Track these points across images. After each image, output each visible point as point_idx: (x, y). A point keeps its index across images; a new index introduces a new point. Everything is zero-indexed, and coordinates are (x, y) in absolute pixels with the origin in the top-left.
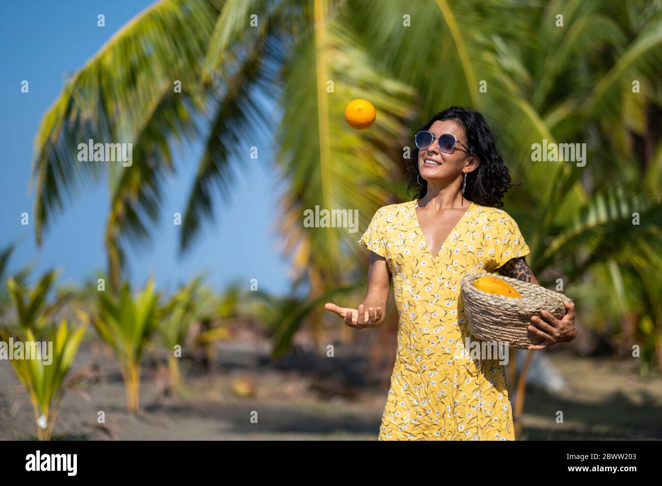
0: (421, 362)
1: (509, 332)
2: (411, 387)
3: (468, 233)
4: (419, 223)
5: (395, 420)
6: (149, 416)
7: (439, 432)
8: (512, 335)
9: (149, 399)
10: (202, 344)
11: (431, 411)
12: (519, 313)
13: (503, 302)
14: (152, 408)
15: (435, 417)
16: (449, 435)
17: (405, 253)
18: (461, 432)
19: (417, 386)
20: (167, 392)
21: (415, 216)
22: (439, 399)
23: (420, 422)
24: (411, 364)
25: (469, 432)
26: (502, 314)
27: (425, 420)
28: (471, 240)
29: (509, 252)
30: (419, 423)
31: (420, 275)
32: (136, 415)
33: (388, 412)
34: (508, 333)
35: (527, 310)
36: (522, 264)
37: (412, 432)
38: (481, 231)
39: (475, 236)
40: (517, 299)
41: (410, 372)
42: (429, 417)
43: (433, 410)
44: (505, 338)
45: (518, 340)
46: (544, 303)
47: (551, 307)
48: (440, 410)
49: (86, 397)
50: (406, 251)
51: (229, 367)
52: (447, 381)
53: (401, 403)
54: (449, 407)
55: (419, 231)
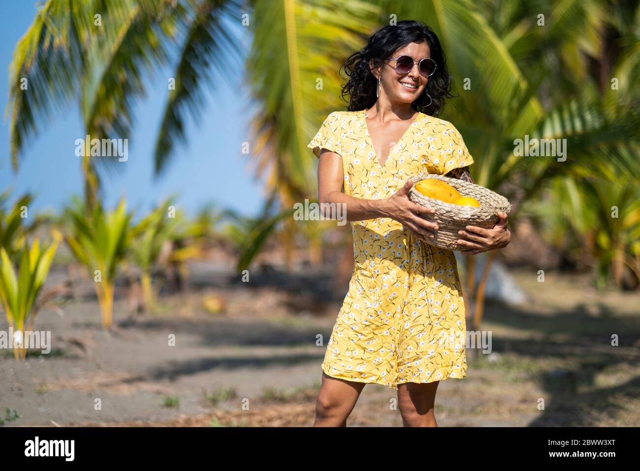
0: (374, 267)
1: (444, 234)
2: (367, 290)
3: (414, 143)
4: (369, 132)
5: (348, 320)
6: (122, 332)
7: (388, 331)
8: (448, 238)
9: (123, 316)
10: (175, 263)
11: (382, 312)
12: (454, 219)
13: (439, 207)
14: (125, 325)
15: (385, 318)
16: (397, 333)
17: (355, 163)
18: (406, 330)
19: (372, 290)
20: (141, 309)
21: (365, 126)
22: (390, 301)
23: (370, 322)
24: (365, 269)
25: (414, 329)
26: (438, 218)
27: (376, 321)
28: (416, 150)
29: (453, 162)
30: (369, 324)
31: (369, 184)
32: (110, 331)
33: (343, 312)
34: (444, 236)
35: (461, 216)
36: (465, 175)
37: (363, 332)
38: (427, 141)
39: (420, 146)
40: (453, 205)
41: (366, 278)
42: (379, 318)
43: (384, 311)
44: (441, 240)
45: (453, 242)
46: (479, 210)
47: (486, 214)
48: (390, 310)
49: (60, 312)
50: (356, 162)
51: (201, 285)
52: (399, 283)
53: (356, 305)
54: (400, 308)
55: (369, 141)
